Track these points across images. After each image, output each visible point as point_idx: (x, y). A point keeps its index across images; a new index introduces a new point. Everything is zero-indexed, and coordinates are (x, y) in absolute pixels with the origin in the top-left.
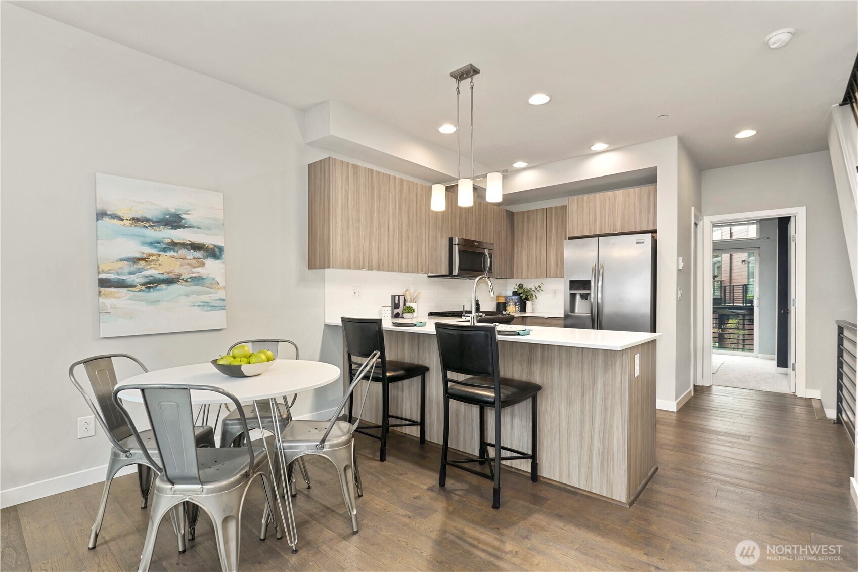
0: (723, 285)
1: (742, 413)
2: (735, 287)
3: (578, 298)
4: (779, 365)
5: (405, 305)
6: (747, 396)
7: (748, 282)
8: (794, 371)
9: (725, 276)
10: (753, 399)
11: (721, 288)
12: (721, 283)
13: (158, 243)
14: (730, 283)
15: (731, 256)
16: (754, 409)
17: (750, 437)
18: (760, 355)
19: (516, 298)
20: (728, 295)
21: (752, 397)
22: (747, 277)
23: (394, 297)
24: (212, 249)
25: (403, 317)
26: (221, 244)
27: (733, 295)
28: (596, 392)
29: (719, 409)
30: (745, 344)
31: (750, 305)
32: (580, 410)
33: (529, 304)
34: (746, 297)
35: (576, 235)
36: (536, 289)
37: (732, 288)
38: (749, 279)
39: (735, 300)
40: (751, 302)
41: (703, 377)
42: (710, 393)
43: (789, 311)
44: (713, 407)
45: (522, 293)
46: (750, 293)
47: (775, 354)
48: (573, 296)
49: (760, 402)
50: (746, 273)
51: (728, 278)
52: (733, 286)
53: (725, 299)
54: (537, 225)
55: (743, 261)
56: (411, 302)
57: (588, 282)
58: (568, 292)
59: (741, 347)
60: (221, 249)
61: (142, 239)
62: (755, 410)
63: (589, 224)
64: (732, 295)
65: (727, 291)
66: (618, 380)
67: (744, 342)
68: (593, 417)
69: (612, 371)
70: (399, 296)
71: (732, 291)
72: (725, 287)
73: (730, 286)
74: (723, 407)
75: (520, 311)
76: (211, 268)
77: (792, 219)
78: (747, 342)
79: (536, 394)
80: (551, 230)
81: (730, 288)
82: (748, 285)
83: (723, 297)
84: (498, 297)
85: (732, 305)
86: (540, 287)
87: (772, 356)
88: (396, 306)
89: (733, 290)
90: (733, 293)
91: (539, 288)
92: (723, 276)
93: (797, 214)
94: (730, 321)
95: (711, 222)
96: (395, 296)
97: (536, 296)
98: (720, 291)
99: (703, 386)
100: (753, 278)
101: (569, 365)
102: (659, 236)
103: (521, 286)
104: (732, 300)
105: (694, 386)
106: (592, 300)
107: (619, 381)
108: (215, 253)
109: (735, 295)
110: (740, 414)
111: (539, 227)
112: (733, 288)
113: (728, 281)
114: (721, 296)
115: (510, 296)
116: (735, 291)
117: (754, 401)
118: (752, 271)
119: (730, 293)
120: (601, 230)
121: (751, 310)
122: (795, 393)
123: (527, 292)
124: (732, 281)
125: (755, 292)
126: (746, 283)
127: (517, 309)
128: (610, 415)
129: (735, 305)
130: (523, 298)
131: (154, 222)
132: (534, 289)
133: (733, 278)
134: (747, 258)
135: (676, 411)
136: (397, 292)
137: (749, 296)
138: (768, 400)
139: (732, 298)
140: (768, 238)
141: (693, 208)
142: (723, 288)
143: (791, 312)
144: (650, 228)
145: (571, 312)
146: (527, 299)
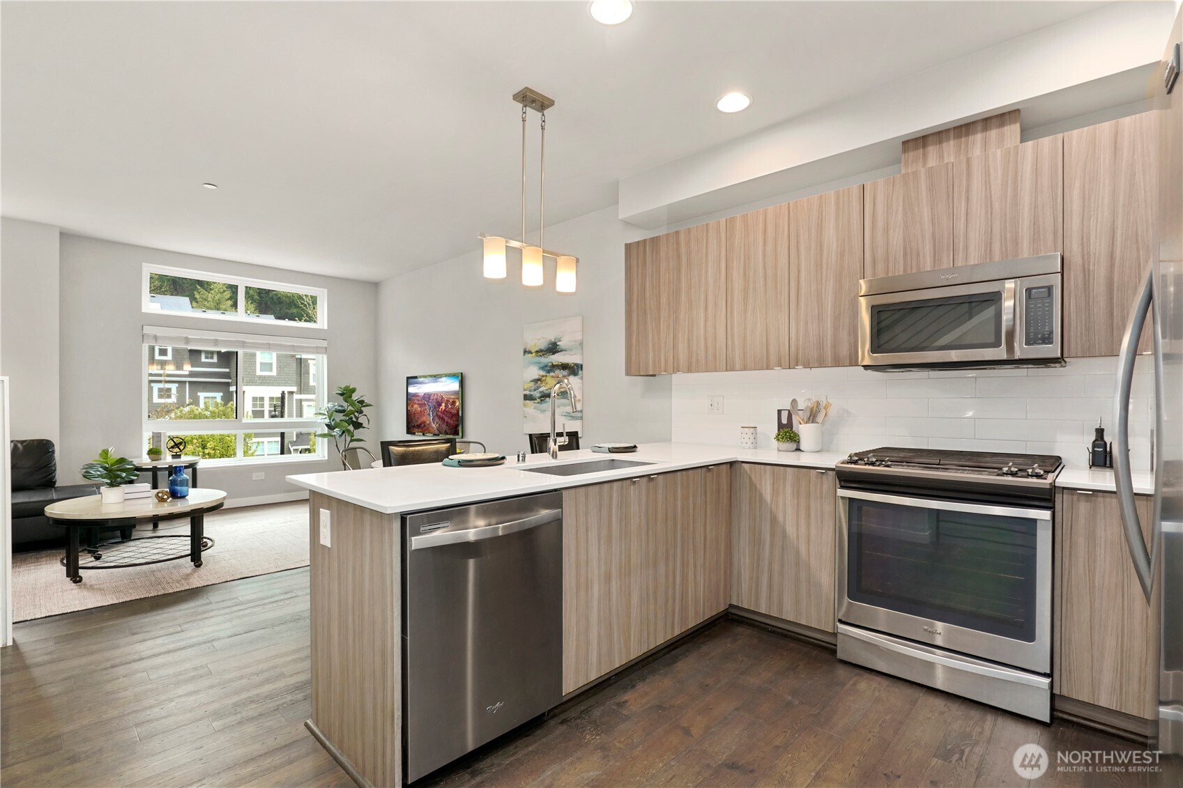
13: (546, 366)
23: (779, 413)
24: (573, 367)
26: (579, 362)
60: (581, 367)
61: (539, 365)
70: (790, 412)
76: (573, 382)
96: (780, 411)
108: (573, 369)
131: (544, 351)
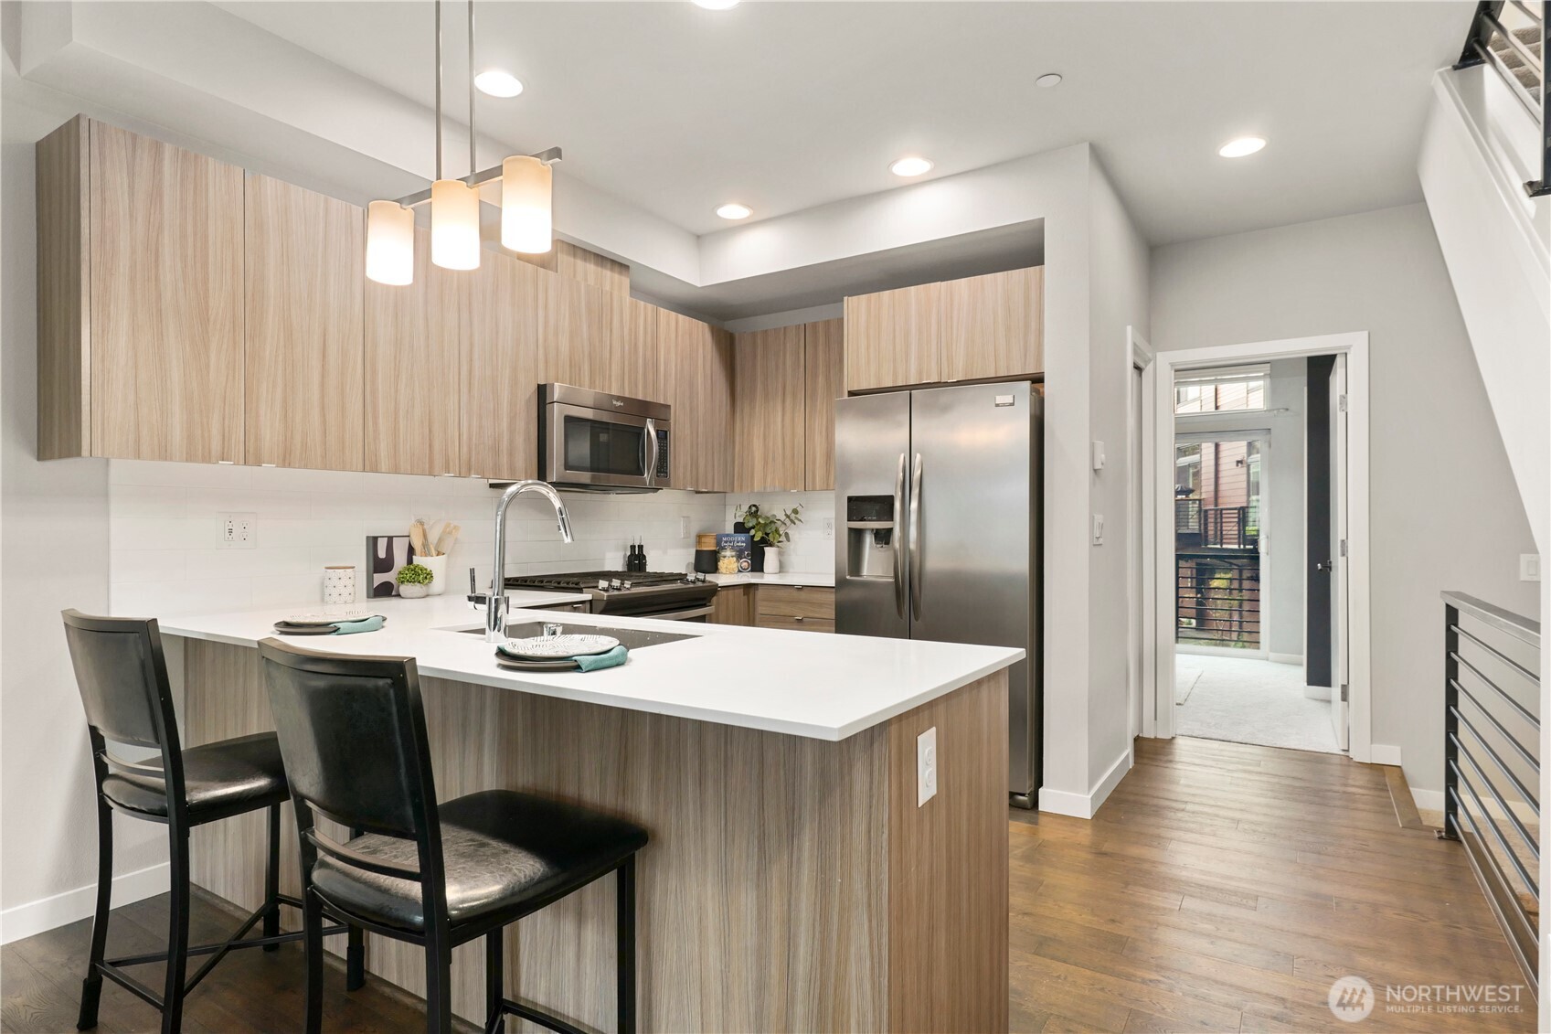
0: (1204, 508)
1: (1238, 815)
2: (1224, 512)
3: (869, 540)
4: (1311, 681)
5: (410, 561)
6: (1250, 765)
7: (1248, 502)
8: (1346, 703)
9: (1206, 490)
10: (1260, 773)
11: (1200, 515)
12: (1200, 504)
14: (1216, 505)
15: (1217, 446)
16: (1262, 800)
17: (1256, 898)
18: (1272, 655)
19: (741, 540)
20: (1212, 528)
21: (1259, 765)
22: (1245, 492)
23: (373, 542)
25: (398, 595)
27: (1221, 527)
28: (799, 859)
29: (1189, 807)
30: (1243, 630)
31: (1252, 547)
32: (755, 913)
33: (770, 553)
34: (1244, 531)
35: (864, 386)
36: (788, 516)
37: (1219, 513)
38: (1249, 495)
39: (1225, 537)
40: (1255, 542)
41: (1156, 719)
42: (1170, 758)
43: (1333, 565)
44: (1176, 801)
45: (753, 528)
46: (1251, 524)
47: (1302, 654)
48: (856, 537)
49: (1276, 780)
50: (1244, 485)
51: (1212, 494)
52: (1222, 510)
53: (1206, 536)
54: (784, 363)
55: (1238, 462)
56: (427, 553)
57: (889, 500)
58: (846, 525)
59: (1234, 636)
62: (1267, 806)
63: (895, 360)
64: (1219, 528)
65: (1211, 520)
66: (859, 825)
67: (1241, 627)
68: (790, 940)
69: (842, 795)
70: (390, 539)
71: (1219, 520)
72: (1206, 511)
73: (1216, 510)
74: (1197, 800)
75: (752, 571)
77: (1339, 361)
78: (1247, 627)
79: (633, 856)
80: (815, 376)
81: (1216, 515)
82: (1247, 507)
83: (1203, 531)
84: (700, 537)
85: (1219, 546)
86: (795, 511)
87: (1294, 657)
88: (381, 565)
89: (1221, 518)
90: (1222, 523)
91: (794, 516)
92: (1203, 490)
93: (1349, 347)
94: (1215, 583)
95: (1172, 365)
96: (375, 539)
97: (787, 535)
98: (1197, 520)
99: (1156, 739)
100: (1258, 494)
101: (726, 766)
102: (1048, 387)
103: (754, 512)
104: (1219, 537)
105: (1137, 740)
106: (897, 545)
107: (864, 827)
109: (1224, 528)
110: (1233, 820)
111: (789, 371)
112: (1221, 514)
113: (1213, 499)
114: (1200, 530)
115: (728, 535)
116: (1224, 520)
117: (1264, 778)
118: (1256, 480)
119: (1216, 523)
120: (920, 373)
121: (1254, 557)
122: (1348, 751)
123: (766, 525)
124: (1220, 501)
125: (1261, 521)
126: (1245, 505)
127: (745, 565)
128: (839, 936)
129: (1224, 546)
130: (756, 539)
132: (783, 518)
133: (1221, 494)
134: (1245, 455)
135: (1089, 817)
136: (382, 527)
137: (1250, 529)
138: (1295, 774)
139: (1219, 533)
140: (1287, 410)
141: (1129, 328)
142: (1202, 514)
143: (1337, 567)
144: (1031, 370)
145: (851, 575)
146: (765, 542)
